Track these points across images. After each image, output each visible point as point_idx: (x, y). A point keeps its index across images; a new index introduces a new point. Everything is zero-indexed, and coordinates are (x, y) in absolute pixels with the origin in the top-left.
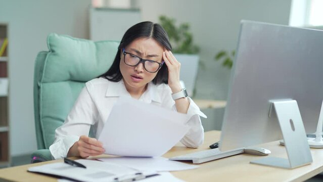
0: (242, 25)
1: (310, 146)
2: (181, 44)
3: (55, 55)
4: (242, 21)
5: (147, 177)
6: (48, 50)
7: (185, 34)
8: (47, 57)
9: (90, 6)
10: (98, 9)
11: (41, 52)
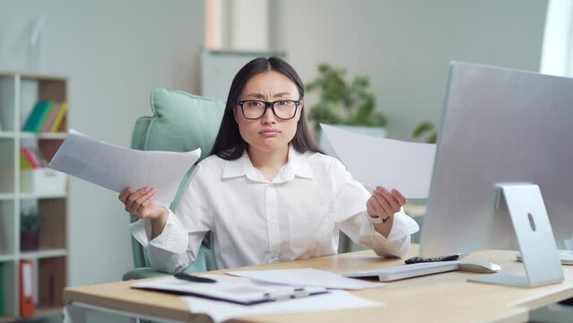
0: (452, 68)
1: (562, 261)
2: (354, 111)
3: (162, 121)
4: (452, 62)
5: (312, 294)
6: (152, 115)
7: (363, 96)
8: (151, 125)
9: (202, 48)
10: (216, 53)
11: (141, 118)
